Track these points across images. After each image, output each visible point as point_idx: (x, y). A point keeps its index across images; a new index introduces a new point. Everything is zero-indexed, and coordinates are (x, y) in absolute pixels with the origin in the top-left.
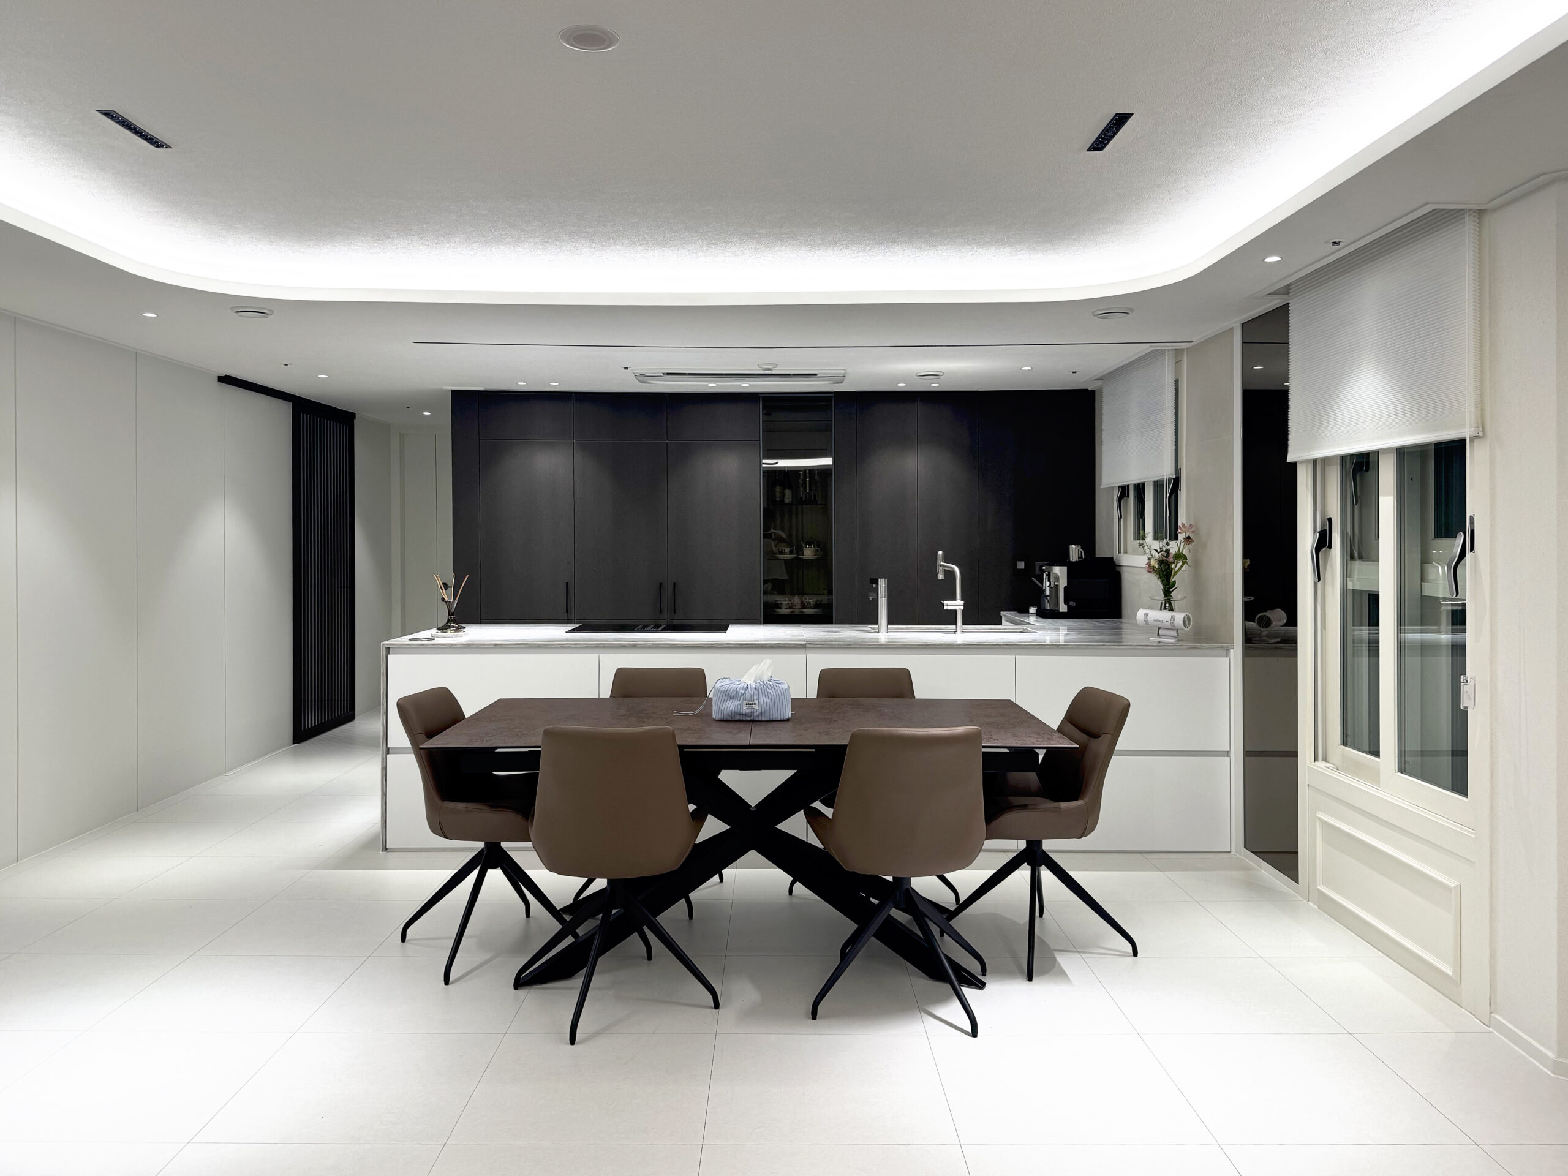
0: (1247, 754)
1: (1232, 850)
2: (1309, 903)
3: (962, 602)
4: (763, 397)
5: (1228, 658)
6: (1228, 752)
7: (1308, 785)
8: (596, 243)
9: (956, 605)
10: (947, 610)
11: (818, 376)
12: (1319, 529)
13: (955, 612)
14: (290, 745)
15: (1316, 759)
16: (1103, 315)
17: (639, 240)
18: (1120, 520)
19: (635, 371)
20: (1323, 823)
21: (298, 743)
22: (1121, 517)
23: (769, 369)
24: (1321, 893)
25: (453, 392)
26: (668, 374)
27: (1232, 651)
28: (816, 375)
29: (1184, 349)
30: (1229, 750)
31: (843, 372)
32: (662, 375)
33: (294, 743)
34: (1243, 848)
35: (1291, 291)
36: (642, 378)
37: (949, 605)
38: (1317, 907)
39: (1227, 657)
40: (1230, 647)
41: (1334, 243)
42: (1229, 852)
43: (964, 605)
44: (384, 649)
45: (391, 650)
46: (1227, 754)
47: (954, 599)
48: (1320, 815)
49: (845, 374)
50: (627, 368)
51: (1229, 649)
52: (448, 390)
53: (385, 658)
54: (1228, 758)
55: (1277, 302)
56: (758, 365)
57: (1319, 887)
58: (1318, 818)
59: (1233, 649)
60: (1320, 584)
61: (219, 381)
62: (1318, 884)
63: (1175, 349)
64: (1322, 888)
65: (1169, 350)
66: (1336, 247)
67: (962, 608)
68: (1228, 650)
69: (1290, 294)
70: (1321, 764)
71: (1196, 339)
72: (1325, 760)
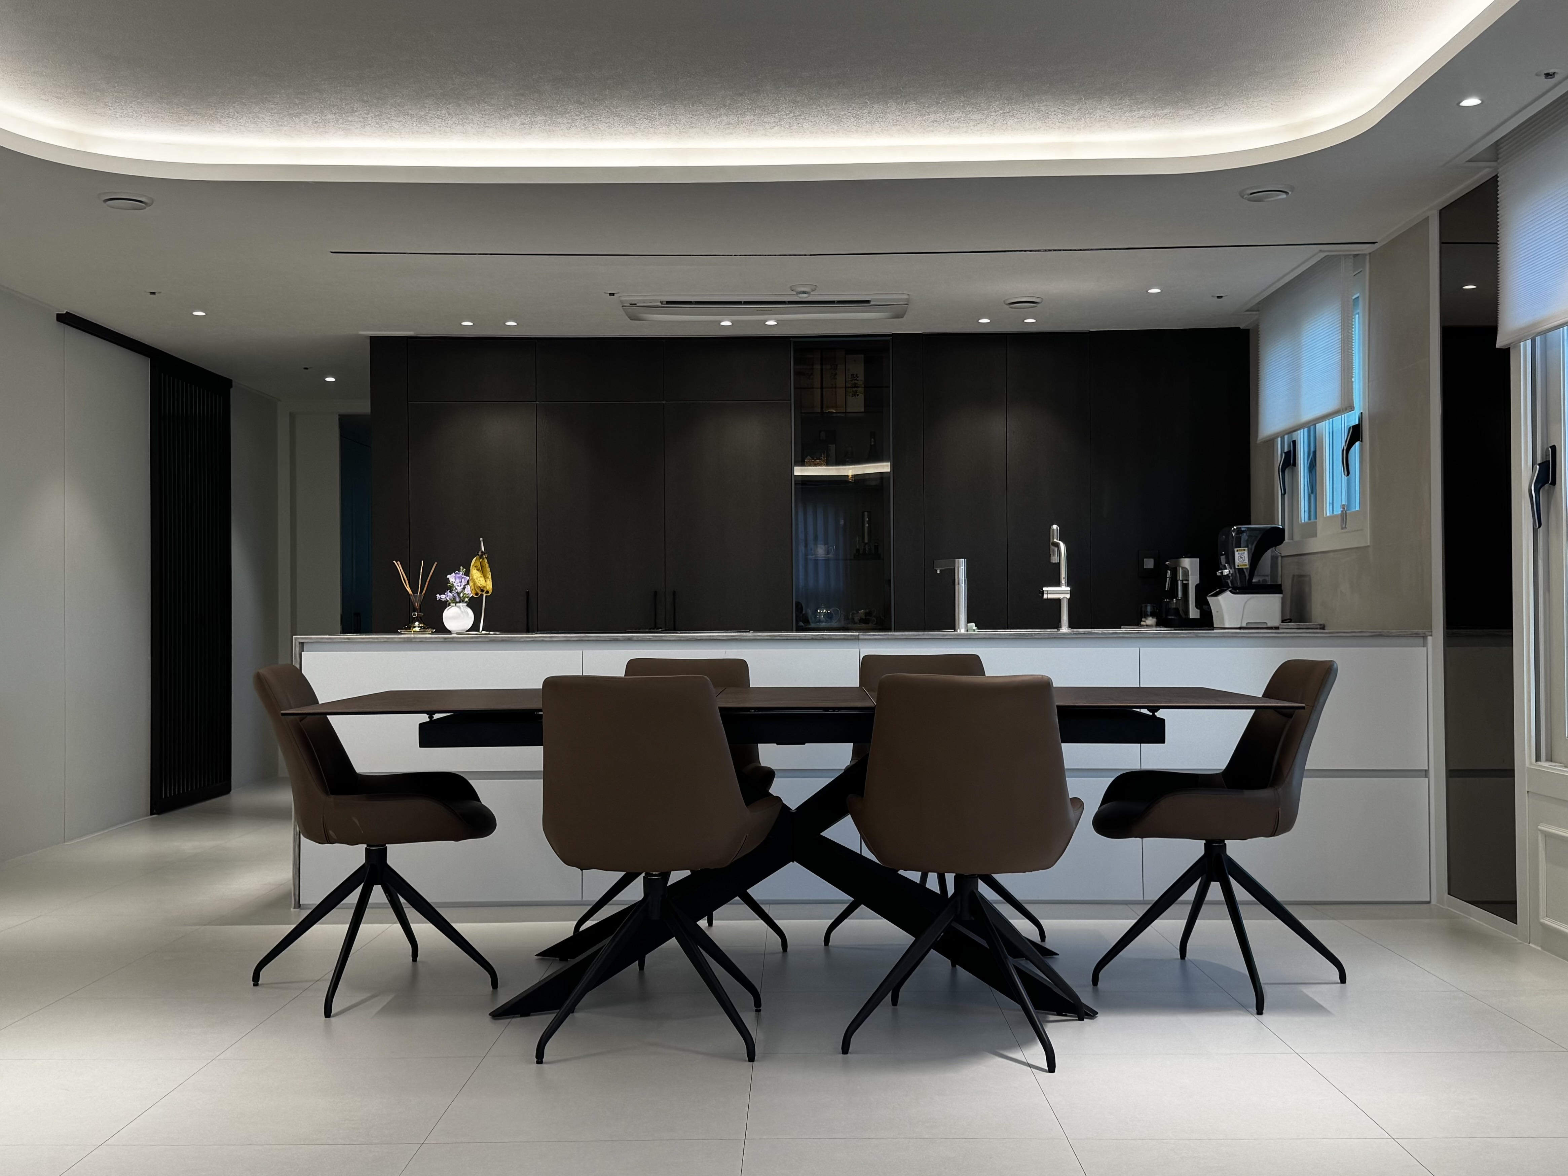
0: (1451, 773)
1: (1432, 900)
2: (1530, 944)
3: (1069, 589)
4: (795, 342)
5: (1426, 648)
6: (1426, 770)
7: (1528, 792)
8: (586, 95)
9: (1060, 592)
10: (1048, 599)
11: (872, 303)
12: (1539, 461)
13: (1059, 601)
14: (147, 816)
15: (1538, 758)
16: (1255, 196)
17: (643, 89)
18: (1283, 495)
19: (622, 299)
20: (1547, 835)
21: (159, 813)
22: (1285, 493)
23: (805, 292)
24: (1546, 928)
25: (374, 340)
26: (668, 302)
27: (1429, 638)
28: (868, 302)
29: (1365, 255)
30: (1427, 769)
31: (906, 297)
32: (659, 304)
33: (152, 814)
34: (1446, 895)
35: (1500, 156)
36: (631, 310)
37: (1051, 592)
38: (1539, 948)
39: (1424, 646)
40: (1427, 633)
41: (1548, 75)
42: (1429, 902)
43: (1071, 593)
44: (297, 644)
45: (305, 644)
46: (1426, 773)
47: (1058, 584)
48: (1543, 827)
49: (908, 300)
50: (612, 294)
51: (1427, 636)
52: (365, 337)
53: (298, 656)
54: (1427, 779)
55: (1483, 174)
56: (791, 287)
57: (1542, 920)
58: (1540, 830)
59: (1431, 635)
60: (1541, 531)
61: (58, 320)
62: (1541, 917)
63: (1355, 256)
64: (1547, 921)
65: (1346, 256)
66: (1552, 81)
67: (1068, 596)
68: (1425, 637)
69: (1499, 161)
70: (1544, 764)
71: (1382, 239)
72: (1550, 759)
